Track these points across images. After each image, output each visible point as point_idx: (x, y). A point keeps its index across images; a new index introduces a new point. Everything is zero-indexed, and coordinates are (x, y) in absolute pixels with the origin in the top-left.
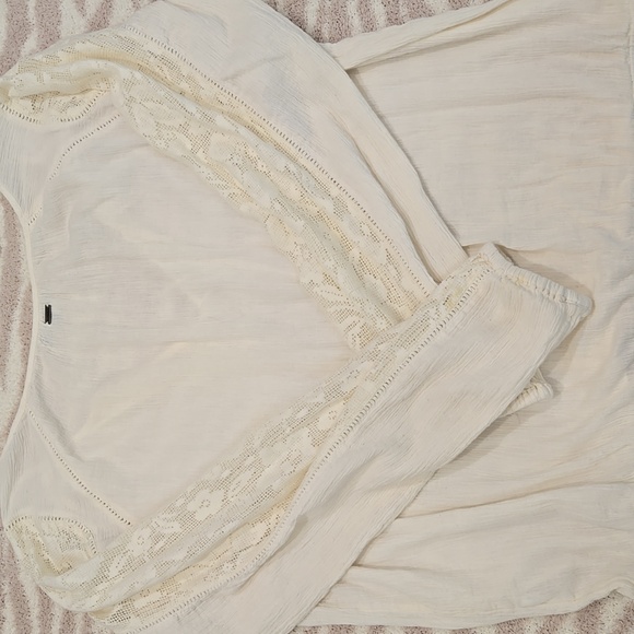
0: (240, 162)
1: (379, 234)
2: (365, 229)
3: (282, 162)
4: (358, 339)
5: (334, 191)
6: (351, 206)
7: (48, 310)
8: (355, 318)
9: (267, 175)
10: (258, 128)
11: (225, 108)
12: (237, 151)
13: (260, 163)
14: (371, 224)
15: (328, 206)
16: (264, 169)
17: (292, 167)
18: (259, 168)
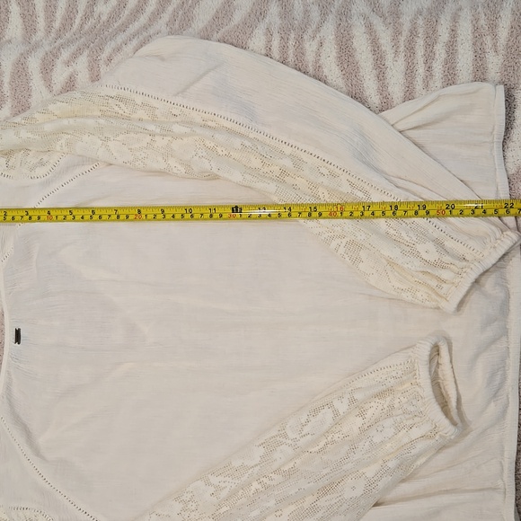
0: (204, 154)
1: (337, 170)
2: (323, 170)
3: (237, 142)
4: (346, 256)
5: (288, 150)
6: (305, 157)
7: (18, 333)
8: (338, 241)
9: (228, 156)
10: (209, 123)
11: (178, 119)
12: (198, 146)
13: (219, 149)
14: (328, 165)
15: (288, 163)
16: (225, 152)
17: (247, 143)
18: (221, 153)
